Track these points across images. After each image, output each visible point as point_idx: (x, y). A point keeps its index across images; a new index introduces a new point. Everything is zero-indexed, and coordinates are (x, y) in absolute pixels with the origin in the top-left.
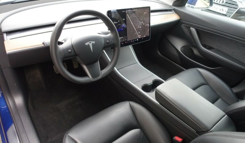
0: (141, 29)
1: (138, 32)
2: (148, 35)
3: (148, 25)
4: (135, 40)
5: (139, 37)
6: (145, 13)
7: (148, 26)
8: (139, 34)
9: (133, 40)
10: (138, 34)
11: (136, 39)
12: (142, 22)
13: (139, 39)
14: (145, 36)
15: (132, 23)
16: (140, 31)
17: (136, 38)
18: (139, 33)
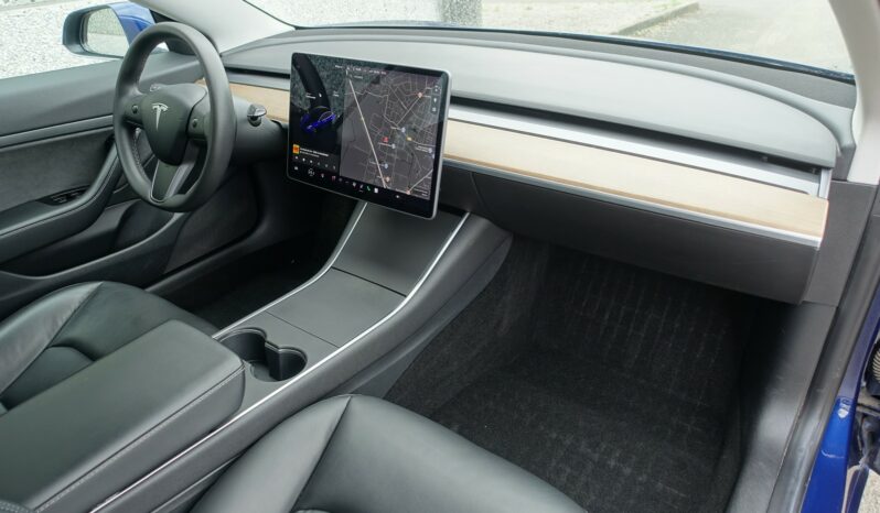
0: (396, 157)
1: (380, 162)
2: (425, 196)
3: (430, 150)
4: (366, 185)
5: (385, 182)
6: (420, 95)
7: (430, 155)
8: (387, 173)
9: (359, 183)
10: (383, 168)
11: (373, 187)
12: (403, 130)
13: (381, 189)
14: (408, 193)
15: (363, 119)
16: (390, 159)
17: (371, 182)
18: (386, 166)
